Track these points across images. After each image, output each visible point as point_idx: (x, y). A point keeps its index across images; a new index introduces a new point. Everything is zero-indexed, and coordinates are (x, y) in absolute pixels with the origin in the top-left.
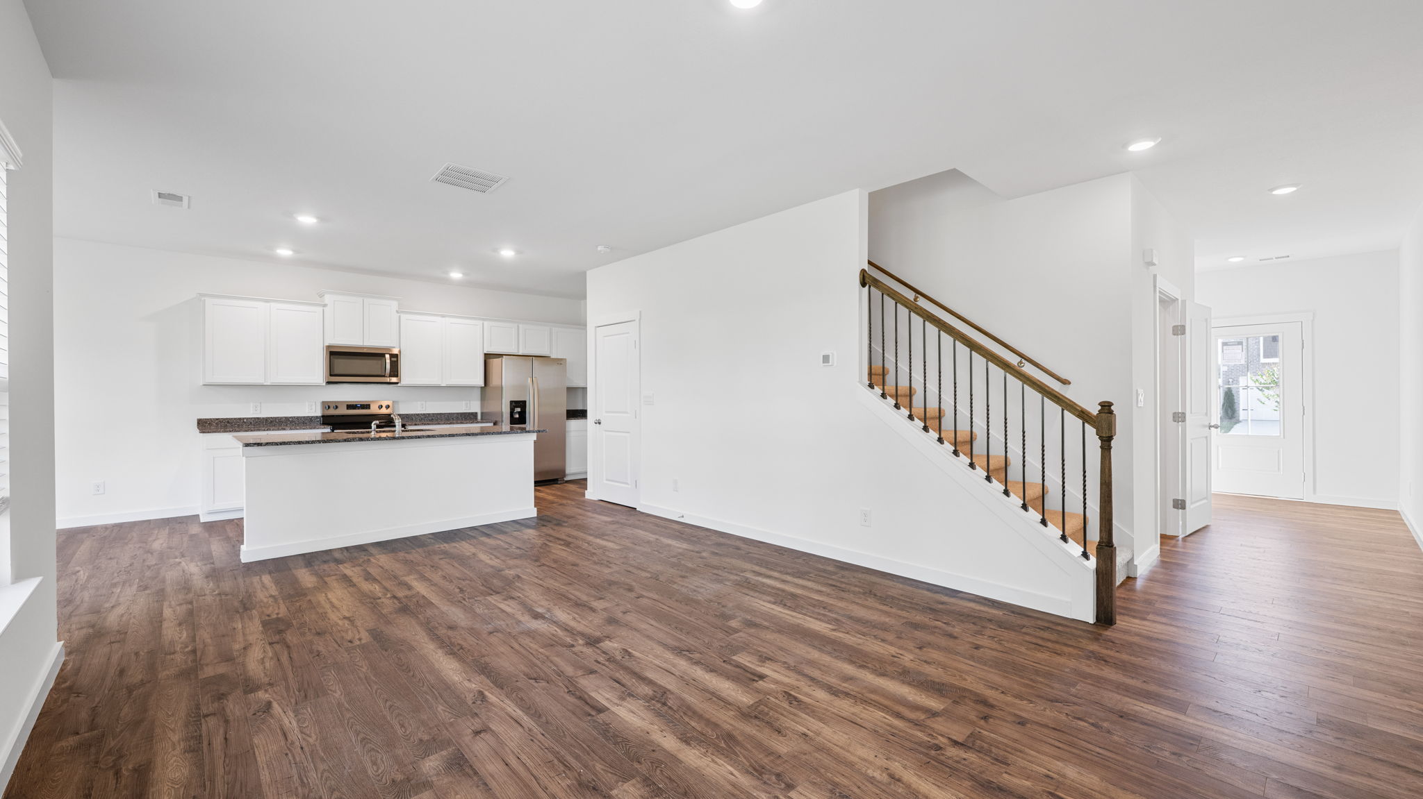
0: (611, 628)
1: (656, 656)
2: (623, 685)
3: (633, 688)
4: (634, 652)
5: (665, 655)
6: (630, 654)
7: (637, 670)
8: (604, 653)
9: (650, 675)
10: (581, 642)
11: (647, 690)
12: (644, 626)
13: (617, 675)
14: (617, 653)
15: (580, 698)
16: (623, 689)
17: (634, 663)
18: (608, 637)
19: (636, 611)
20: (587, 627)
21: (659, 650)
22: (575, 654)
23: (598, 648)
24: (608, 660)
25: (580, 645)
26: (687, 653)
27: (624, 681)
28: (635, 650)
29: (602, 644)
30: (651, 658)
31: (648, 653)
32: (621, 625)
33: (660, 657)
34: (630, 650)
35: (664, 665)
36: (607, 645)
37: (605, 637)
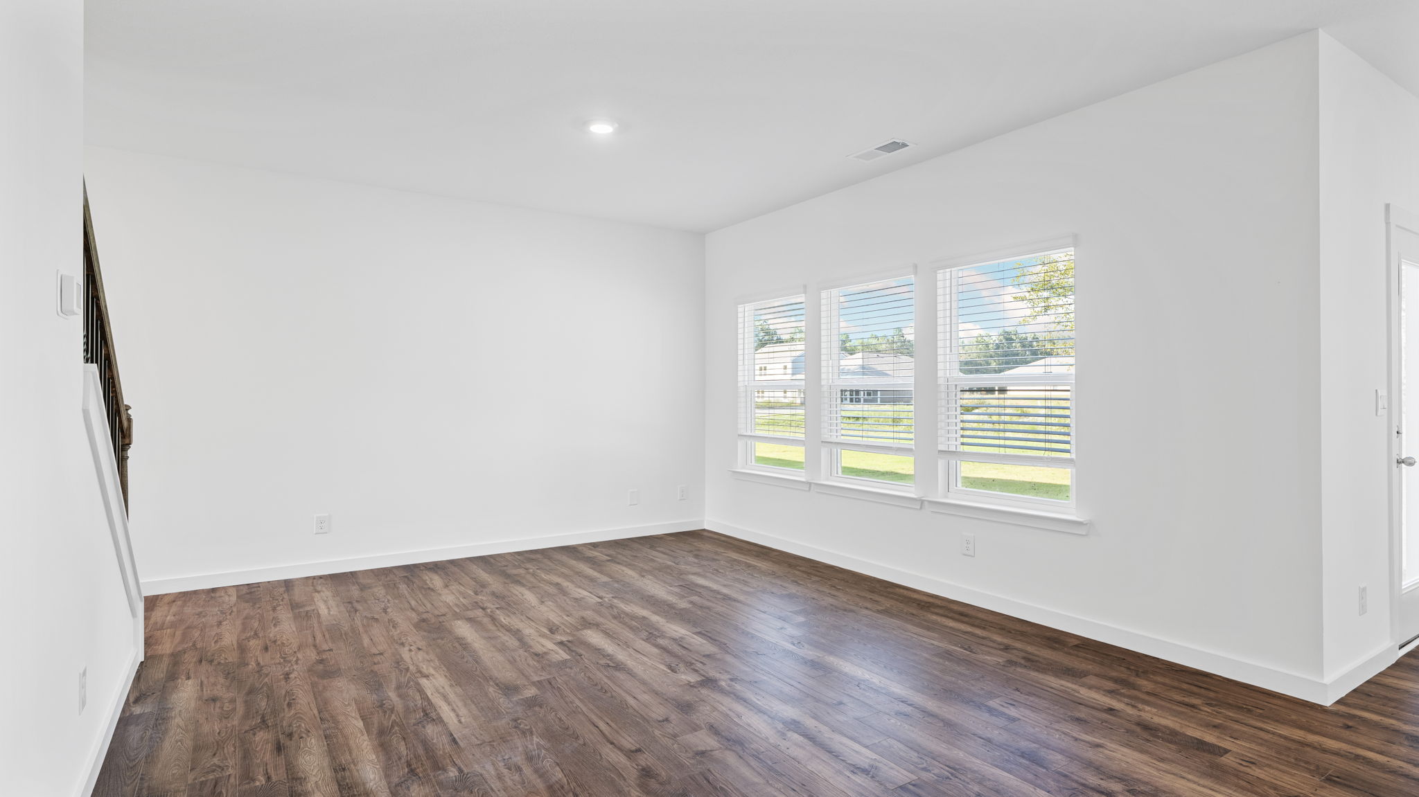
0: (688, 698)
1: (644, 664)
2: (680, 645)
3: (672, 643)
4: (665, 669)
5: (635, 664)
6: (670, 667)
7: (665, 655)
8: (696, 671)
9: (655, 650)
10: (723, 684)
11: (661, 641)
12: (645, 697)
13: (685, 652)
14: (682, 670)
15: (715, 640)
16: (680, 643)
17: (667, 660)
18: (691, 686)
19: (648, 721)
20: (718, 702)
21: (639, 670)
22: (726, 672)
23: (703, 676)
24: (692, 664)
25: (723, 680)
26: (611, 664)
27: (679, 648)
28: (663, 670)
29: (699, 679)
30: (649, 662)
31: (651, 667)
32: (675, 700)
33: (641, 664)
34: (669, 671)
35: (639, 656)
36: (693, 678)
37: (695, 687)
